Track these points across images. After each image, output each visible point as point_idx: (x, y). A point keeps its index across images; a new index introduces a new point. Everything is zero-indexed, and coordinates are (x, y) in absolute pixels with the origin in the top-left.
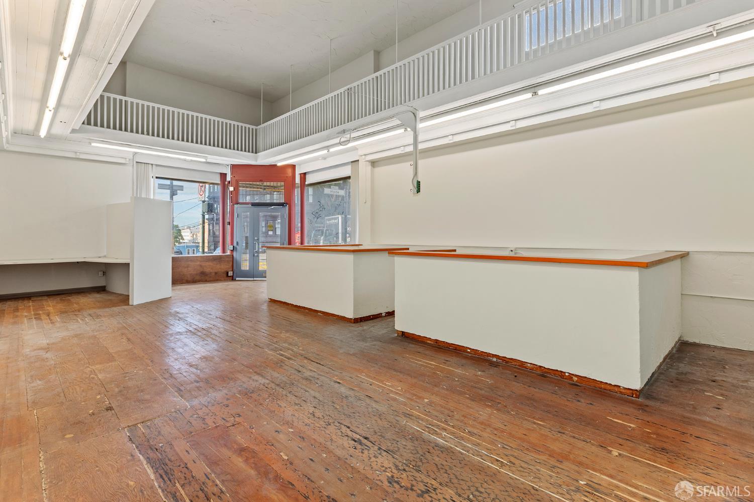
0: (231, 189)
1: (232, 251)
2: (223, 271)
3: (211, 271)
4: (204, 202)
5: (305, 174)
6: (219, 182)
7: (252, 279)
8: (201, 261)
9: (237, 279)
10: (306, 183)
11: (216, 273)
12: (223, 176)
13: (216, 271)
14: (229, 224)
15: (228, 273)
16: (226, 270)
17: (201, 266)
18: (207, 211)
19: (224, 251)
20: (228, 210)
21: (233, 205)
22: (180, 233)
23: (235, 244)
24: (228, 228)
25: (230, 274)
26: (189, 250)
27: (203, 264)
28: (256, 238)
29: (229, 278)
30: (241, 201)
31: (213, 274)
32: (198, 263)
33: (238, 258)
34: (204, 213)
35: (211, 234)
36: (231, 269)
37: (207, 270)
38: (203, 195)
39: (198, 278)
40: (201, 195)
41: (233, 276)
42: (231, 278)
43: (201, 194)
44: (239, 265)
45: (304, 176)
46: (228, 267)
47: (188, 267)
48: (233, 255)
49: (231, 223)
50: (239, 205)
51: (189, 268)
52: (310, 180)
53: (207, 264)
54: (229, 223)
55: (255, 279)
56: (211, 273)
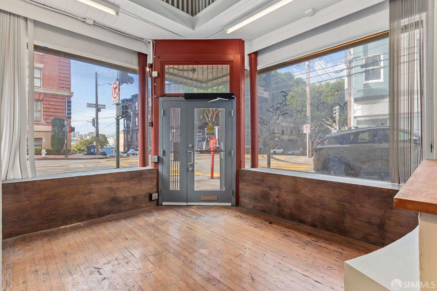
0: (155, 74)
1: (156, 164)
2: (144, 193)
3: (128, 195)
4: (118, 104)
5: (256, 54)
6: (136, 67)
7: (185, 204)
8: (111, 182)
9: (164, 203)
10: (259, 68)
11: (135, 198)
12: (142, 57)
13: (134, 195)
14: (152, 126)
15: (151, 196)
16: (148, 192)
17: (111, 189)
18: (121, 114)
19: (144, 163)
20: (150, 105)
21: (158, 97)
22: (107, 140)
23: (161, 154)
24: (150, 131)
25: (155, 196)
26: (112, 150)
27: (115, 186)
28: (190, 145)
29: (152, 202)
30: (167, 92)
31: (131, 200)
32: (107, 185)
33: (165, 174)
34: (118, 117)
35: (126, 140)
36: (156, 190)
37: (122, 194)
38: (117, 98)
39: (106, 208)
40: (115, 98)
41: (158, 200)
42: (155, 202)
43: (115, 96)
44: (167, 184)
45: (254, 55)
46: (151, 187)
47: (90, 193)
48: (157, 170)
49: (154, 124)
50: (165, 98)
51: (92, 195)
52: (263, 63)
53: (122, 185)
54: (152, 124)
55: (189, 204)
56: (127, 198)
